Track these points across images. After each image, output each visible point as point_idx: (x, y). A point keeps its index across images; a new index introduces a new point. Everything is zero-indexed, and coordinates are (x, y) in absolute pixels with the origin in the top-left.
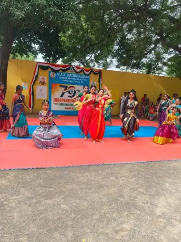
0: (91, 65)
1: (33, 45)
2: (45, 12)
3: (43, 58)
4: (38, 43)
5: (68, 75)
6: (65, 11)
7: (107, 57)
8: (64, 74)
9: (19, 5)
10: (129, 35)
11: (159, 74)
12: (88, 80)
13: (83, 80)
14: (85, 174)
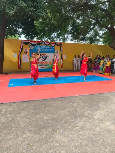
0: (55, 39)
1: (18, 29)
2: (26, 10)
3: (25, 37)
4: (21, 28)
5: (41, 47)
6: (38, 10)
7: (65, 34)
8: (39, 47)
9: (11, 8)
10: (77, 20)
11: (97, 43)
12: (54, 49)
13: (50, 49)
14: (56, 102)
